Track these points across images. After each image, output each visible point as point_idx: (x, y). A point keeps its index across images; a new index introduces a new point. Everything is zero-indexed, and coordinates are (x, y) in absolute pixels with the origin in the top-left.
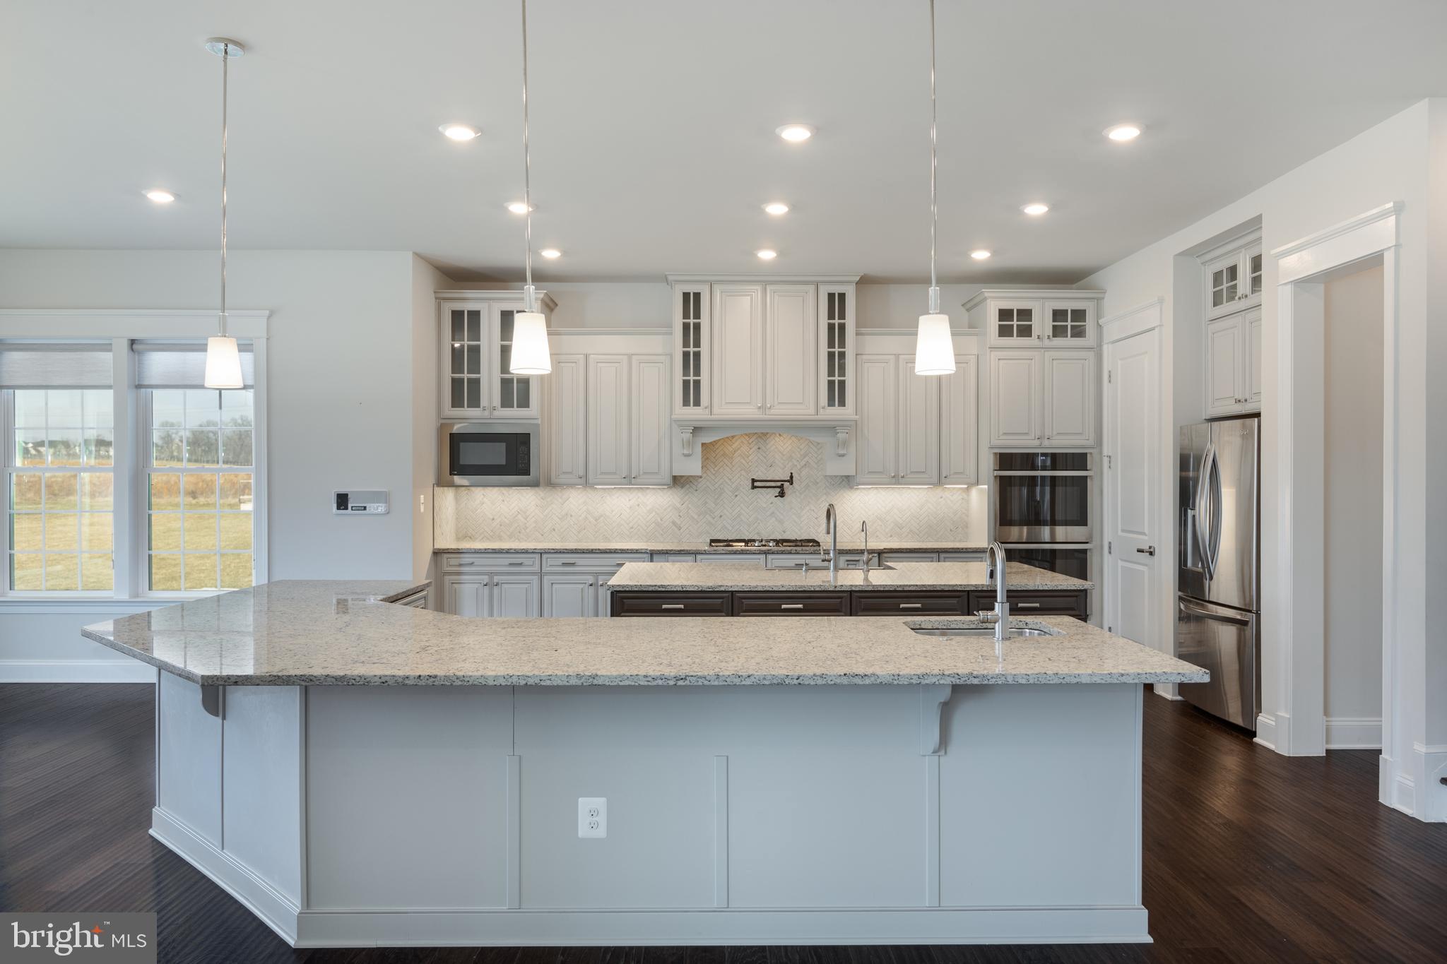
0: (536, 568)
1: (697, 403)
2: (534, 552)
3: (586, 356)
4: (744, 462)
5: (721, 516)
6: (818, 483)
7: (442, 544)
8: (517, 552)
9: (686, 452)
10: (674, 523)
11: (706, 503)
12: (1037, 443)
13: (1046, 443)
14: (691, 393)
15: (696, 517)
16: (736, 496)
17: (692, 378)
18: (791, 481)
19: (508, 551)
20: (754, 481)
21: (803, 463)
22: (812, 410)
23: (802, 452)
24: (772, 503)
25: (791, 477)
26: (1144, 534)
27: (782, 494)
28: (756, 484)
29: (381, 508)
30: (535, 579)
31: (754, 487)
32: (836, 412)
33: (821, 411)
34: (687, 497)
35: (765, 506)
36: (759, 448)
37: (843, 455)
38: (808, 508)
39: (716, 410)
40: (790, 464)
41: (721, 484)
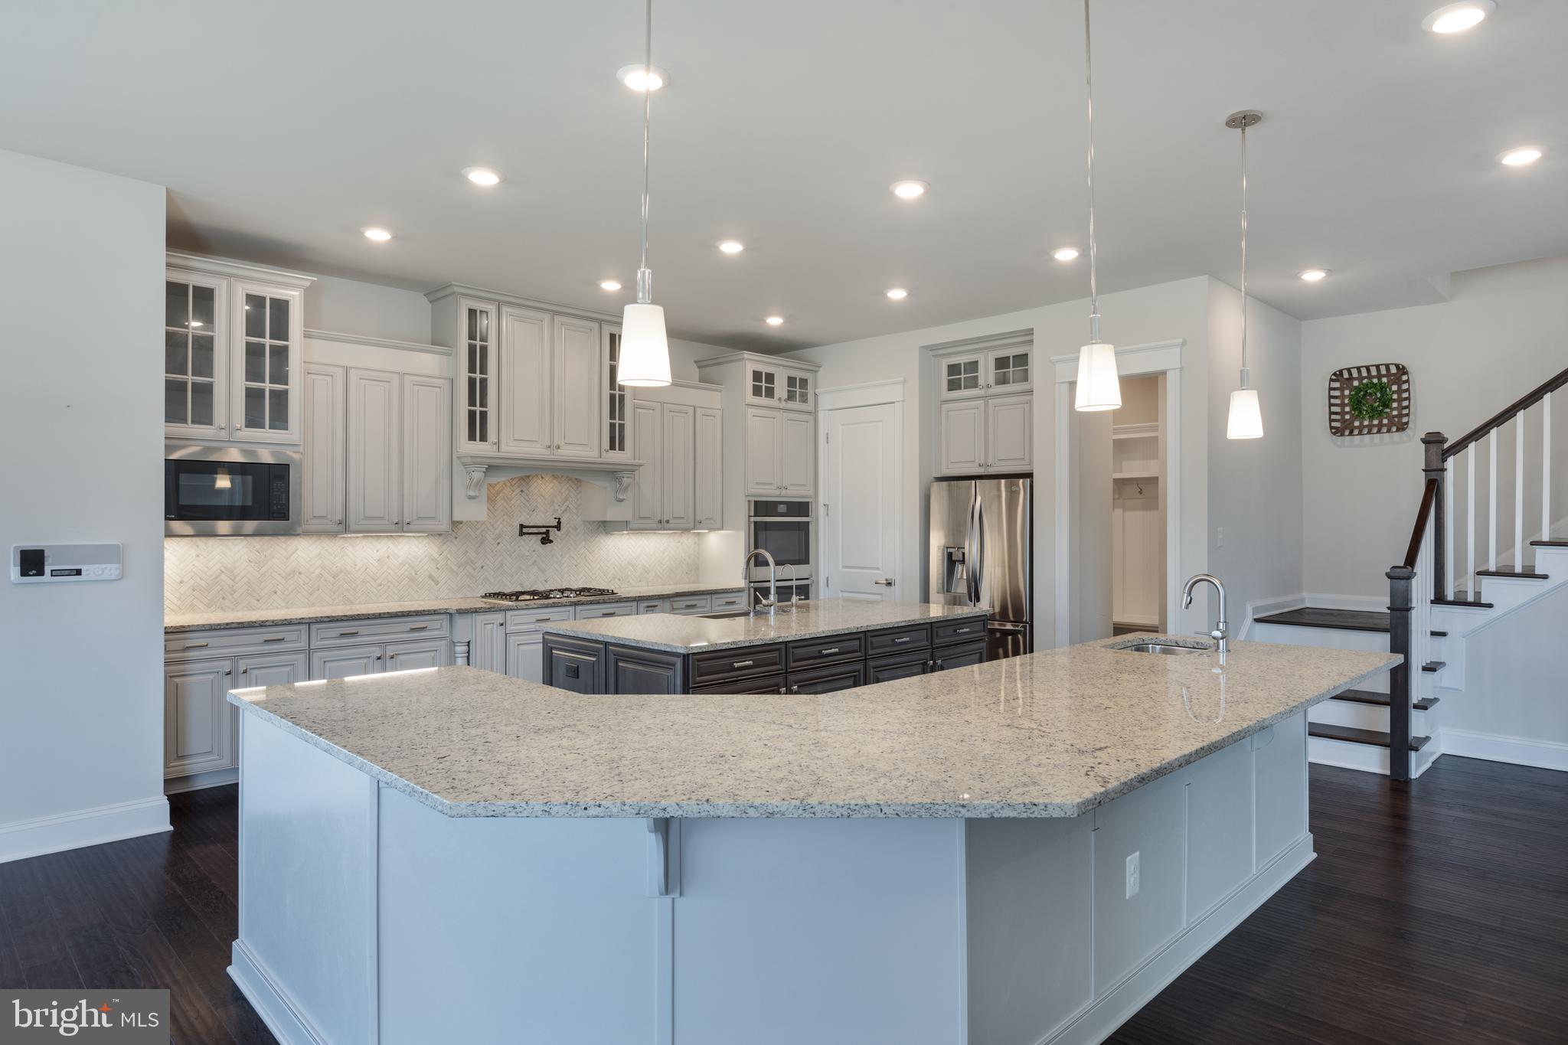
0: (302, 644)
1: (483, 438)
2: (300, 622)
3: (347, 370)
4: (507, 506)
5: (482, 567)
6: (577, 529)
7: (172, 620)
8: (275, 624)
9: (471, 493)
10: (431, 577)
11: (467, 552)
12: (777, 492)
13: (784, 492)
14: (477, 427)
15: (455, 568)
16: (499, 543)
17: (478, 409)
18: (558, 527)
19: (262, 624)
20: (522, 526)
21: (564, 508)
22: (596, 453)
23: (563, 497)
24: (534, 551)
25: (559, 523)
26: (878, 569)
27: (546, 540)
28: (525, 530)
29: (112, 570)
30: (302, 657)
31: (522, 534)
32: (616, 456)
33: (604, 454)
34: (446, 546)
35: (527, 554)
36: (522, 491)
37: (621, 501)
38: (567, 556)
39: (503, 447)
40: (552, 508)
41: (483, 531)
